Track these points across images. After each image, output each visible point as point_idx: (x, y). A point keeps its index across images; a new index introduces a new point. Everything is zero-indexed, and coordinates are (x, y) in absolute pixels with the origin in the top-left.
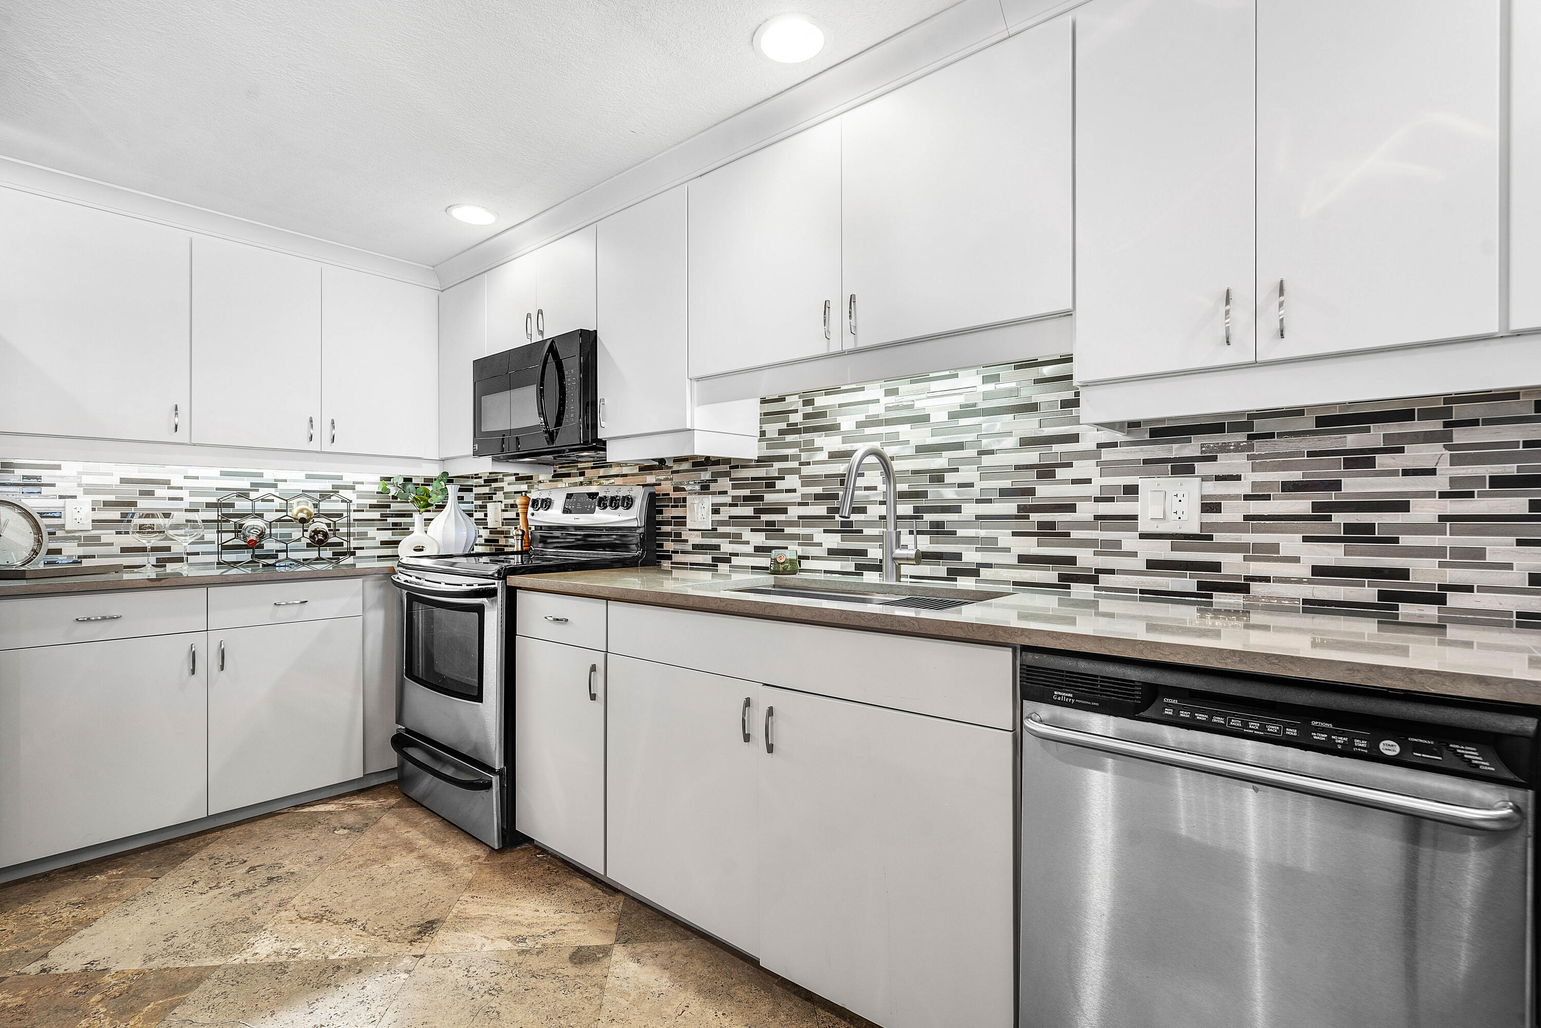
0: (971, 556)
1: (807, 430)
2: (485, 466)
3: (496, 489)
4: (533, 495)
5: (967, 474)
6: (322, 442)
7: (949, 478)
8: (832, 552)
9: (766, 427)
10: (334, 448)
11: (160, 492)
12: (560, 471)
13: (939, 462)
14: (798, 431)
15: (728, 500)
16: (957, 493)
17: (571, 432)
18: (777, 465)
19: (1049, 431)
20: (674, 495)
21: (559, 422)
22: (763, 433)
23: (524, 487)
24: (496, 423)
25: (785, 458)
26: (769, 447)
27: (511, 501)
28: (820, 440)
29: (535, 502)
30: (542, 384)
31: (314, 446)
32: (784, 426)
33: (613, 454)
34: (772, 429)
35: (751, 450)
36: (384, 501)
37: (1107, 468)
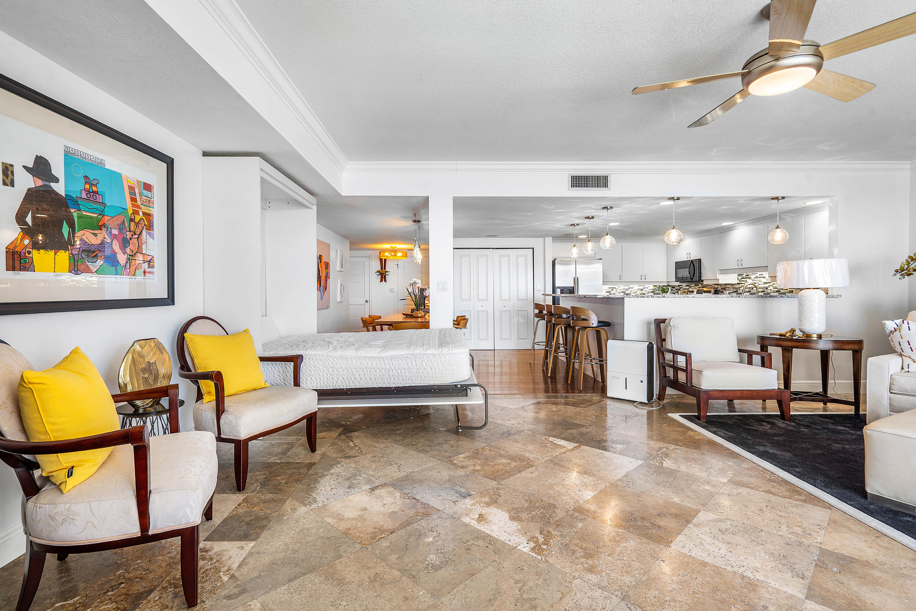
1: (746, 278)
2: (678, 284)
3: (681, 288)
4: (690, 290)
5: (771, 288)
6: (643, 280)
7: (769, 288)
9: (739, 277)
10: (646, 281)
11: (614, 290)
12: (696, 284)
13: (767, 285)
14: (744, 278)
15: (732, 291)
17: (696, 278)
18: (741, 285)
20: (721, 290)
21: (693, 276)
22: (738, 278)
23: (688, 288)
24: (680, 275)
25: (742, 284)
26: (739, 281)
27: (684, 291)
28: (748, 280)
29: (690, 291)
30: (690, 269)
31: (642, 281)
32: (742, 277)
33: (705, 283)
34: (740, 277)
35: (736, 282)
36: (654, 291)
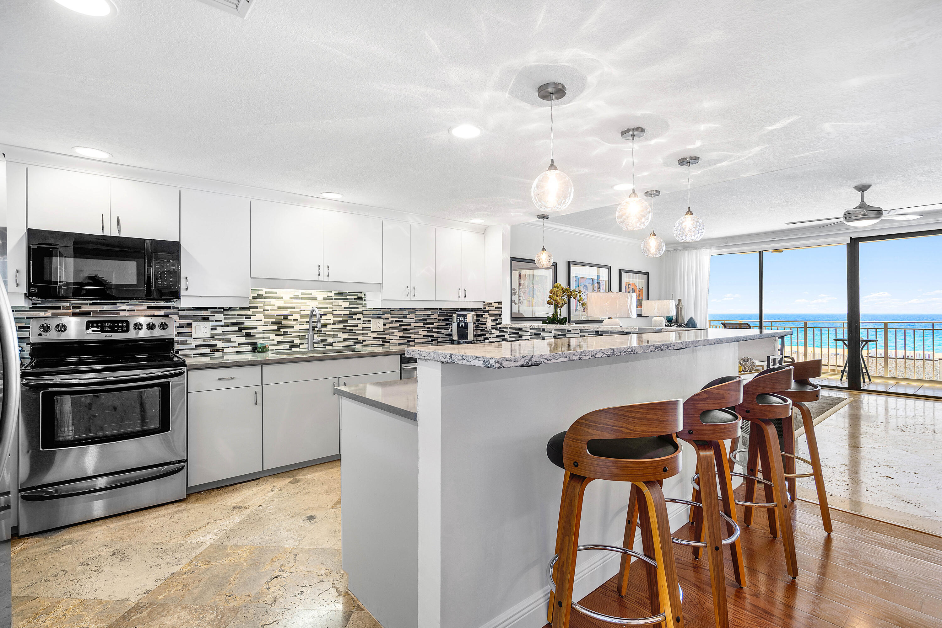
0: (330, 340)
8: (279, 343)
15: (222, 324)
16: (324, 322)
19: (352, 306)
25: (256, 308)
37: (365, 316)
